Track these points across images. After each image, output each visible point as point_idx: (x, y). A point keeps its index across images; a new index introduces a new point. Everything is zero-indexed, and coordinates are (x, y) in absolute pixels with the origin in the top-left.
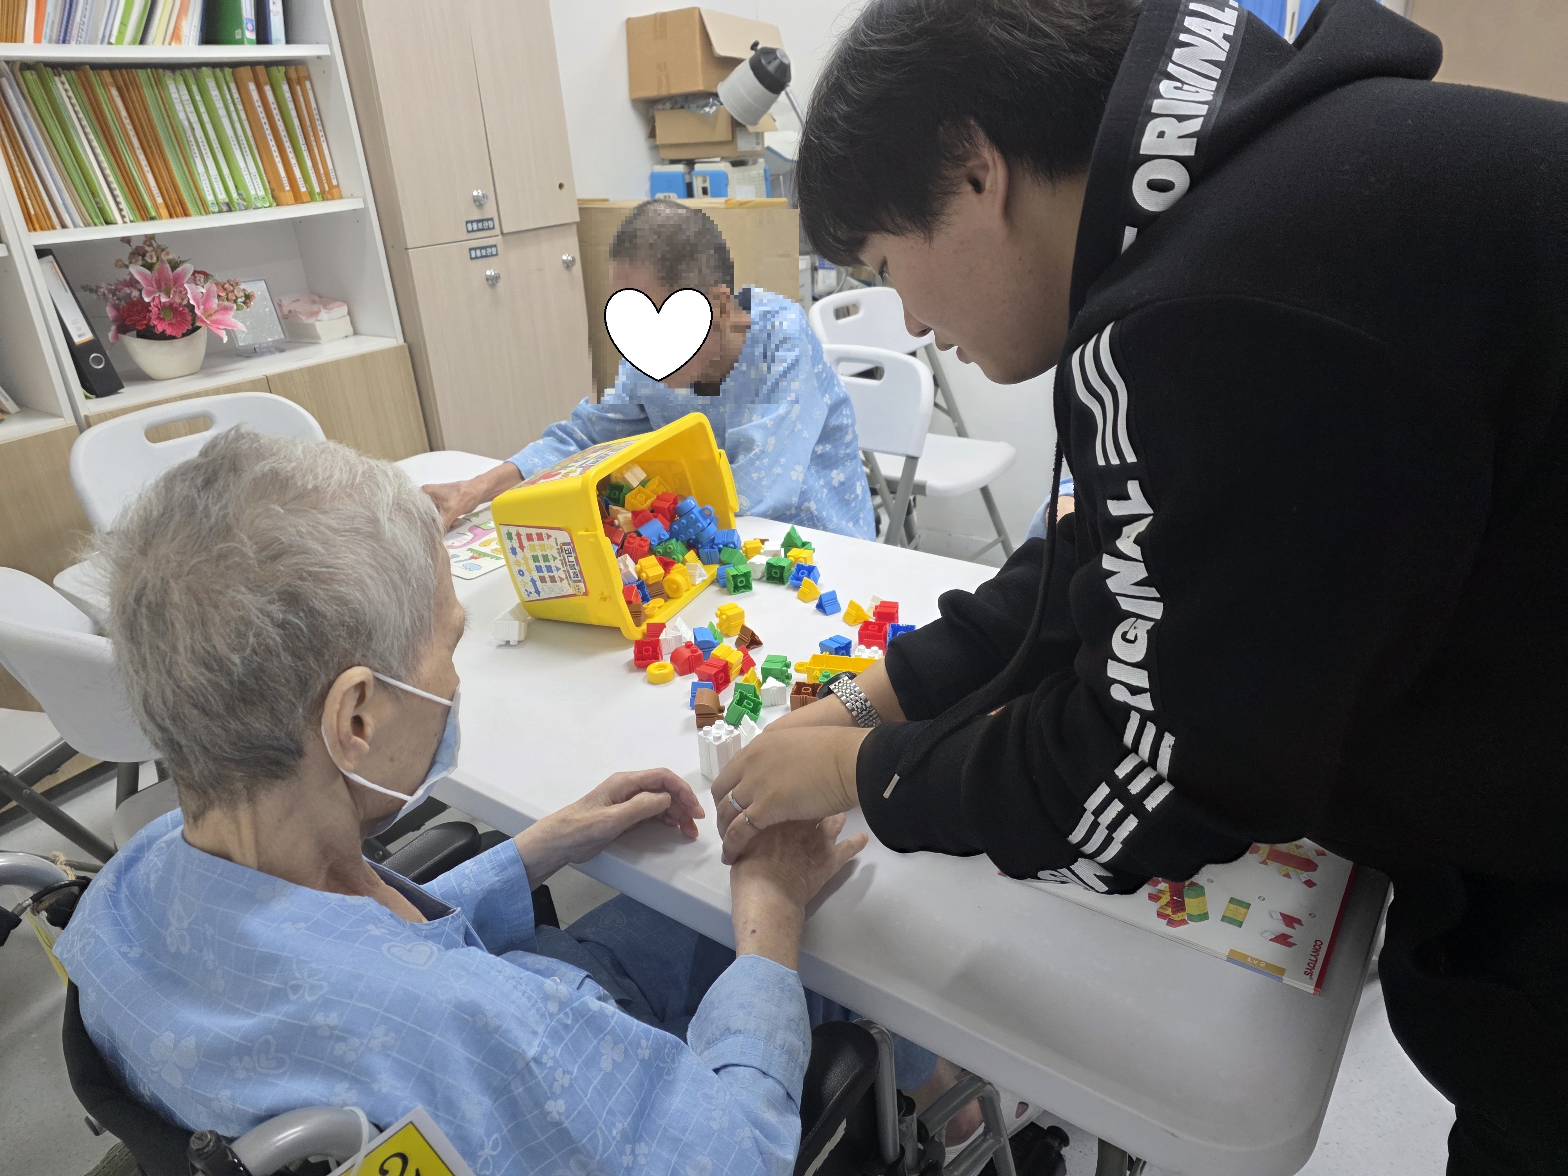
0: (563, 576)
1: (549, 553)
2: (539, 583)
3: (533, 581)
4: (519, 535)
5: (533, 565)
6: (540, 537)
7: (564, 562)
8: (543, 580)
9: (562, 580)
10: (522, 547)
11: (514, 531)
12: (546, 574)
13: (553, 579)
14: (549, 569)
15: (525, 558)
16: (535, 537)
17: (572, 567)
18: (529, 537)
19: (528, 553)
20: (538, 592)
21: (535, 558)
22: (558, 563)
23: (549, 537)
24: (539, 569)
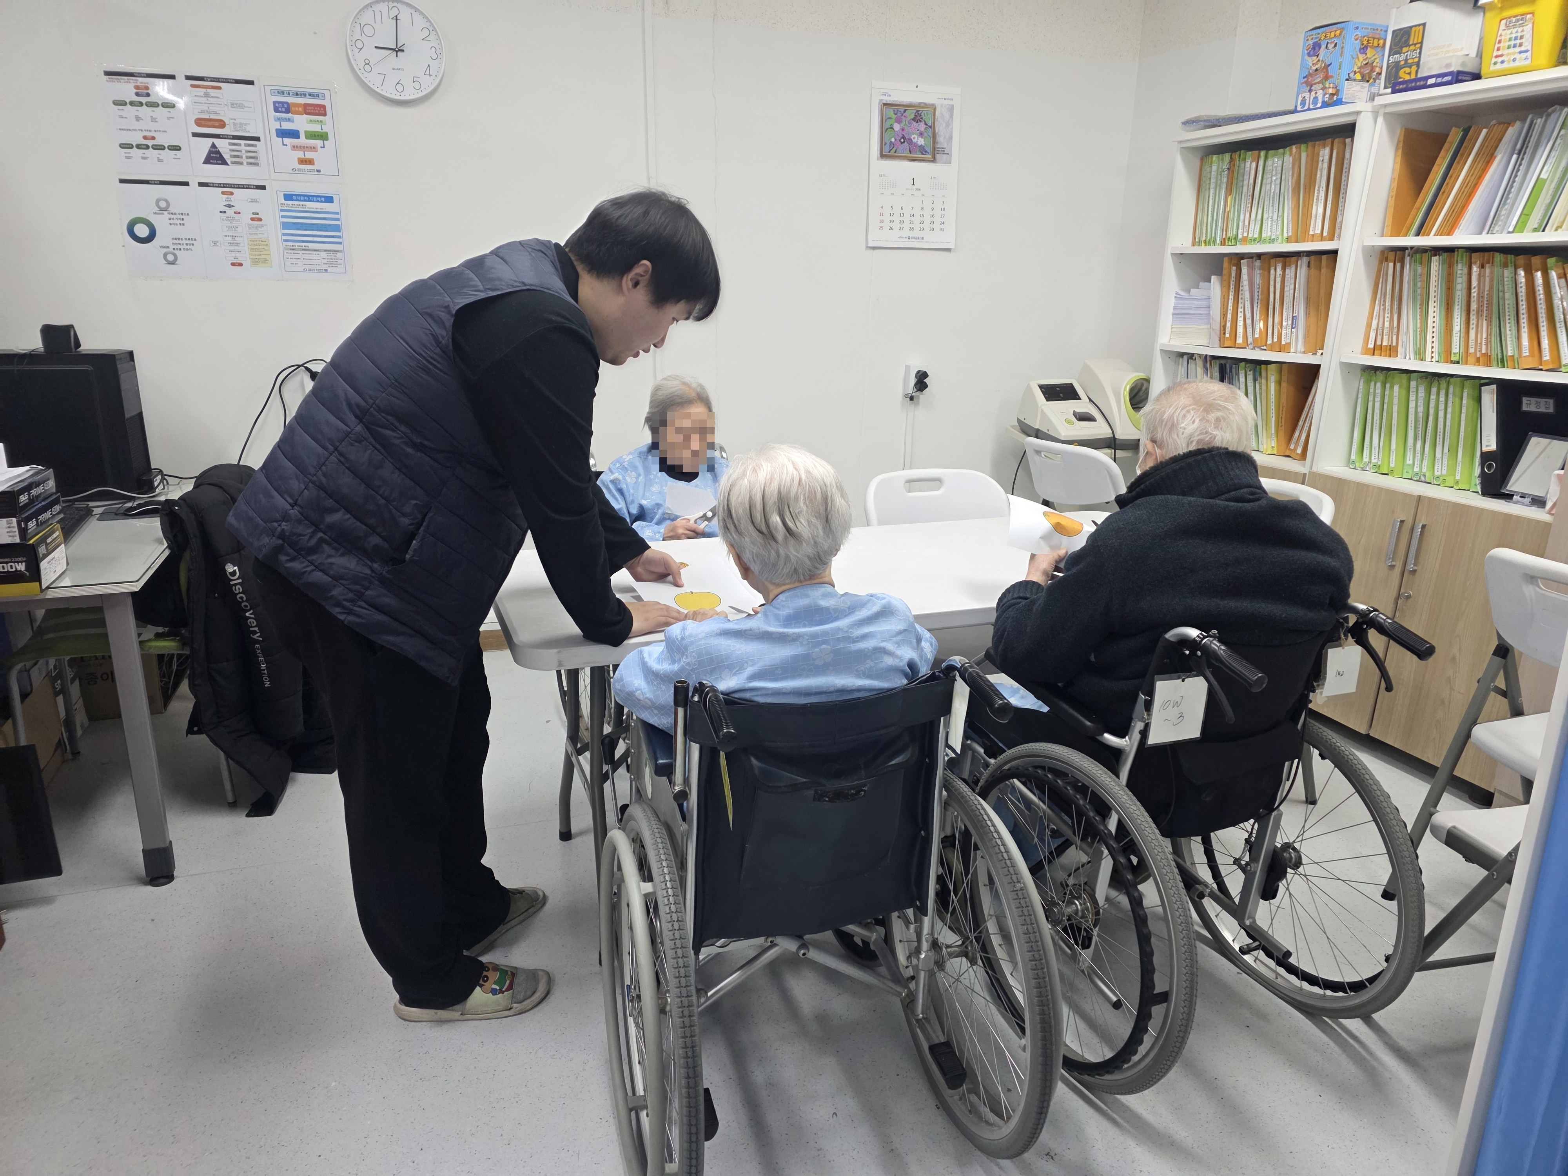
0: (1521, 29)
1: (1508, 37)
2: (1523, 48)
3: (1520, 52)
4: (1497, 57)
5: (1511, 50)
6: (1500, 42)
7: (1514, 26)
8: (1521, 45)
10: (1501, 56)
11: (1494, 60)
12: (1518, 42)
13: (1522, 37)
14: (1516, 38)
15: (1508, 55)
16: (1499, 45)
17: (1518, 21)
18: (1498, 49)
19: (1506, 52)
20: (1526, 51)
21: (1509, 47)
22: (1514, 31)
23: (1501, 35)
24: (1515, 46)
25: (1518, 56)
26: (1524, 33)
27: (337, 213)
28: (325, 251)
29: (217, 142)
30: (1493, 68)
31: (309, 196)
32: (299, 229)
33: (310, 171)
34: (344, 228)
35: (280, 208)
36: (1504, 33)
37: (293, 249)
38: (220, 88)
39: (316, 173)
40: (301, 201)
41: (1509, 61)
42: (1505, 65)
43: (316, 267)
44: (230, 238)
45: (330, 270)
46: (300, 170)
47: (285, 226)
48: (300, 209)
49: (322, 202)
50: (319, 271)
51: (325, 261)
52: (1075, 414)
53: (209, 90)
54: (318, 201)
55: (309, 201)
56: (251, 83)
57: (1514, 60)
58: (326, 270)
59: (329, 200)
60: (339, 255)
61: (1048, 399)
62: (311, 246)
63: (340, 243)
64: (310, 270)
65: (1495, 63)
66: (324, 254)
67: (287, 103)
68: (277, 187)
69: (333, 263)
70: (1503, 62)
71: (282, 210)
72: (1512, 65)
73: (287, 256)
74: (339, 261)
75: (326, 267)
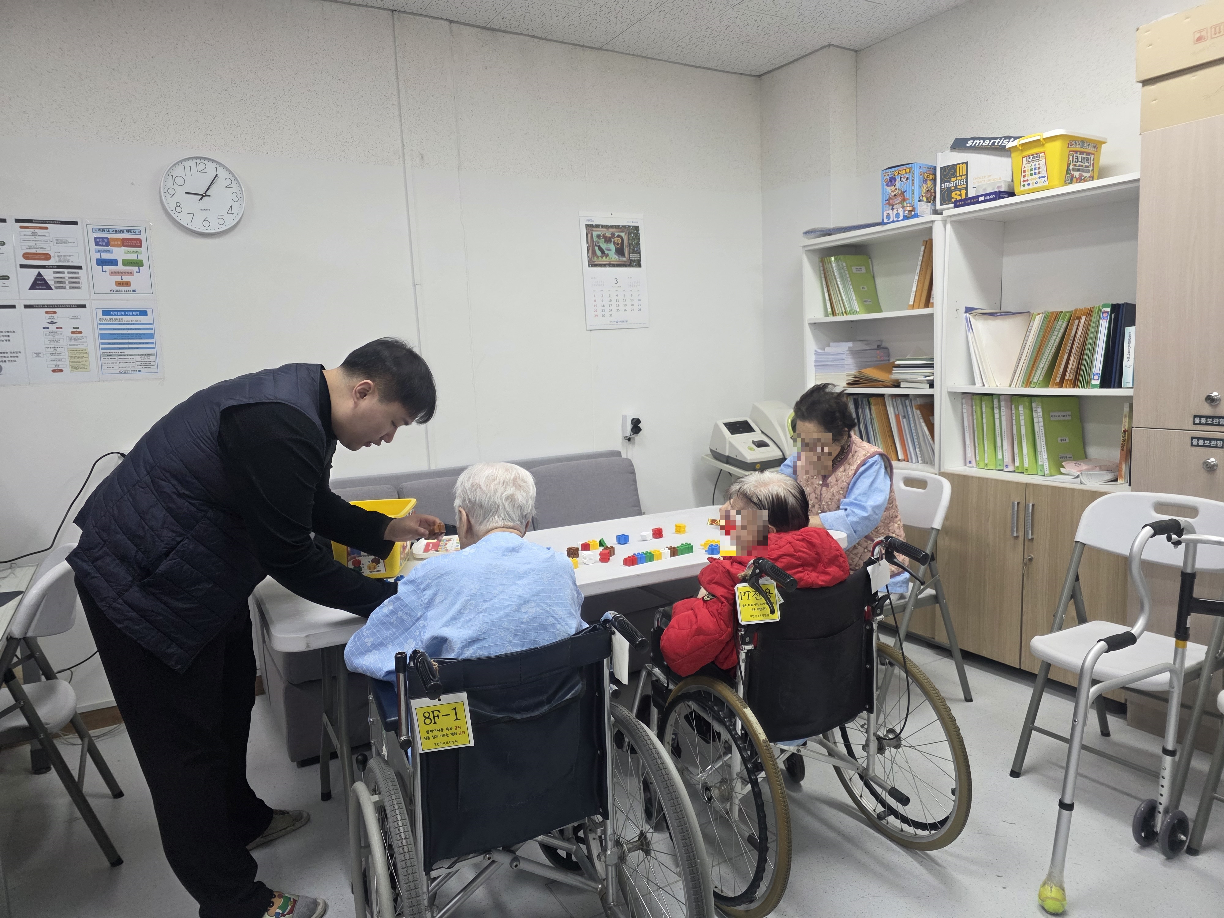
0: (1038, 163)
1: (1030, 168)
2: (1041, 175)
3: (1040, 178)
4: (1024, 181)
5: (1033, 176)
6: (1024, 171)
7: (1033, 161)
8: (1039, 173)
9: (1039, 164)
10: (1027, 180)
11: (1022, 184)
12: (1037, 171)
13: (1039, 168)
14: (1035, 169)
15: (1031, 179)
16: (1024, 174)
17: (1034, 158)
18: (1024, 176)
19: (1030, 178)
20: (1044, 177)
21: (1031, 175)
22: (1033, 164)
23: (1025, 167)
24: (1035, 174)
25: (1038, 180)
26: (1040, 166)
27: (151, 324)
28: (140, 355)
29: (42, 271)
30: (1022, 188)
31: (125, 311)
32: (116, 339)
33: (127, 291)
34: (157, 336)
35: (99, 322)
36: (1026, 166)
37: (110, 355)
38: (46, 228)
39: (132, 292)
40: (118, 315)
41: (1033, 184)
42: (1031, 186)
43: (130, 369)
44: (52, 349)
45: (143, 370)
46: (117, 291)
47: (103, 336)
48: (117, 322)
49: (137, 315)
50: (133, 372)
51: (139, 363)
52: (754, 442)
53: (36, 230)
54: (133, 315)
55: (126, 315)
56: (76, 223)
57: (1036, 183)
58: (140, 371)
59: (144, 313)
60: (152, 358)
61: (732, 433)
62: (127, 352)
63: (153, 348)
64: (125, 372)
65: (1024, 186)
66: (139, 358)
67: (107, 238)
68: (96, 305)
69: (147, 365)
70: (1029, 184)
71: (100, 324)
72: (1035, 186)
73: (104, 361)
74: (152, 363)
75: (139, 368)
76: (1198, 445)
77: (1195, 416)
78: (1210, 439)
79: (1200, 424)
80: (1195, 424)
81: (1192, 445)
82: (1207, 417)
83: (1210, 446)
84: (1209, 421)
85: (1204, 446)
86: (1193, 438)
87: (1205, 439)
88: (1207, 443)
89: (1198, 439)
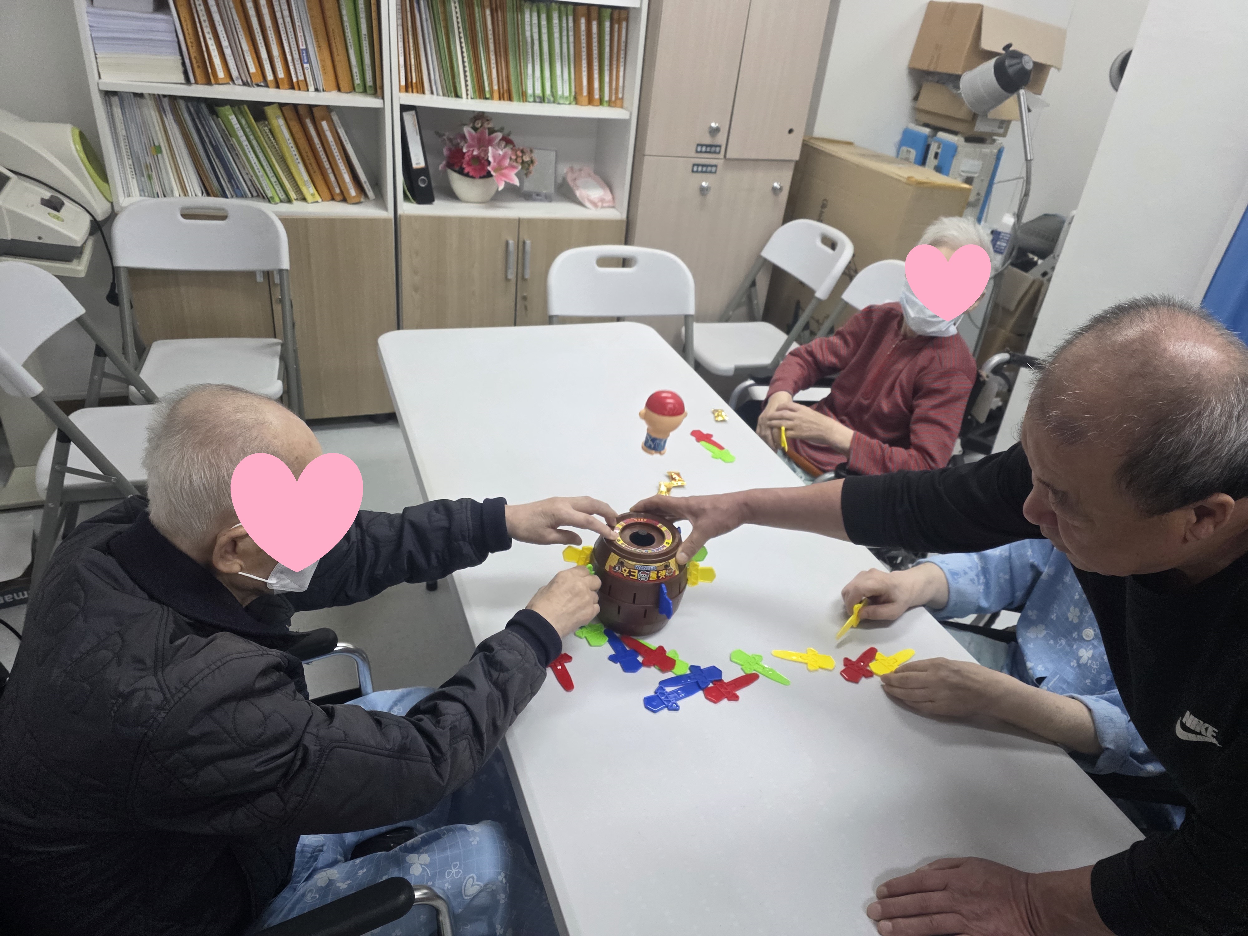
76: (697, 172)
77: (698, 145)
78: (707, 166)
79: (701, 152)
80: (697, 152)
81: (693, 171)
82: (707, 146)
83: (706, 172)
84: (708, 149)
85: (702, 172)
86: (694, 165)
87: (703, 166)
88: (704, 169)
89: (698, 165)
